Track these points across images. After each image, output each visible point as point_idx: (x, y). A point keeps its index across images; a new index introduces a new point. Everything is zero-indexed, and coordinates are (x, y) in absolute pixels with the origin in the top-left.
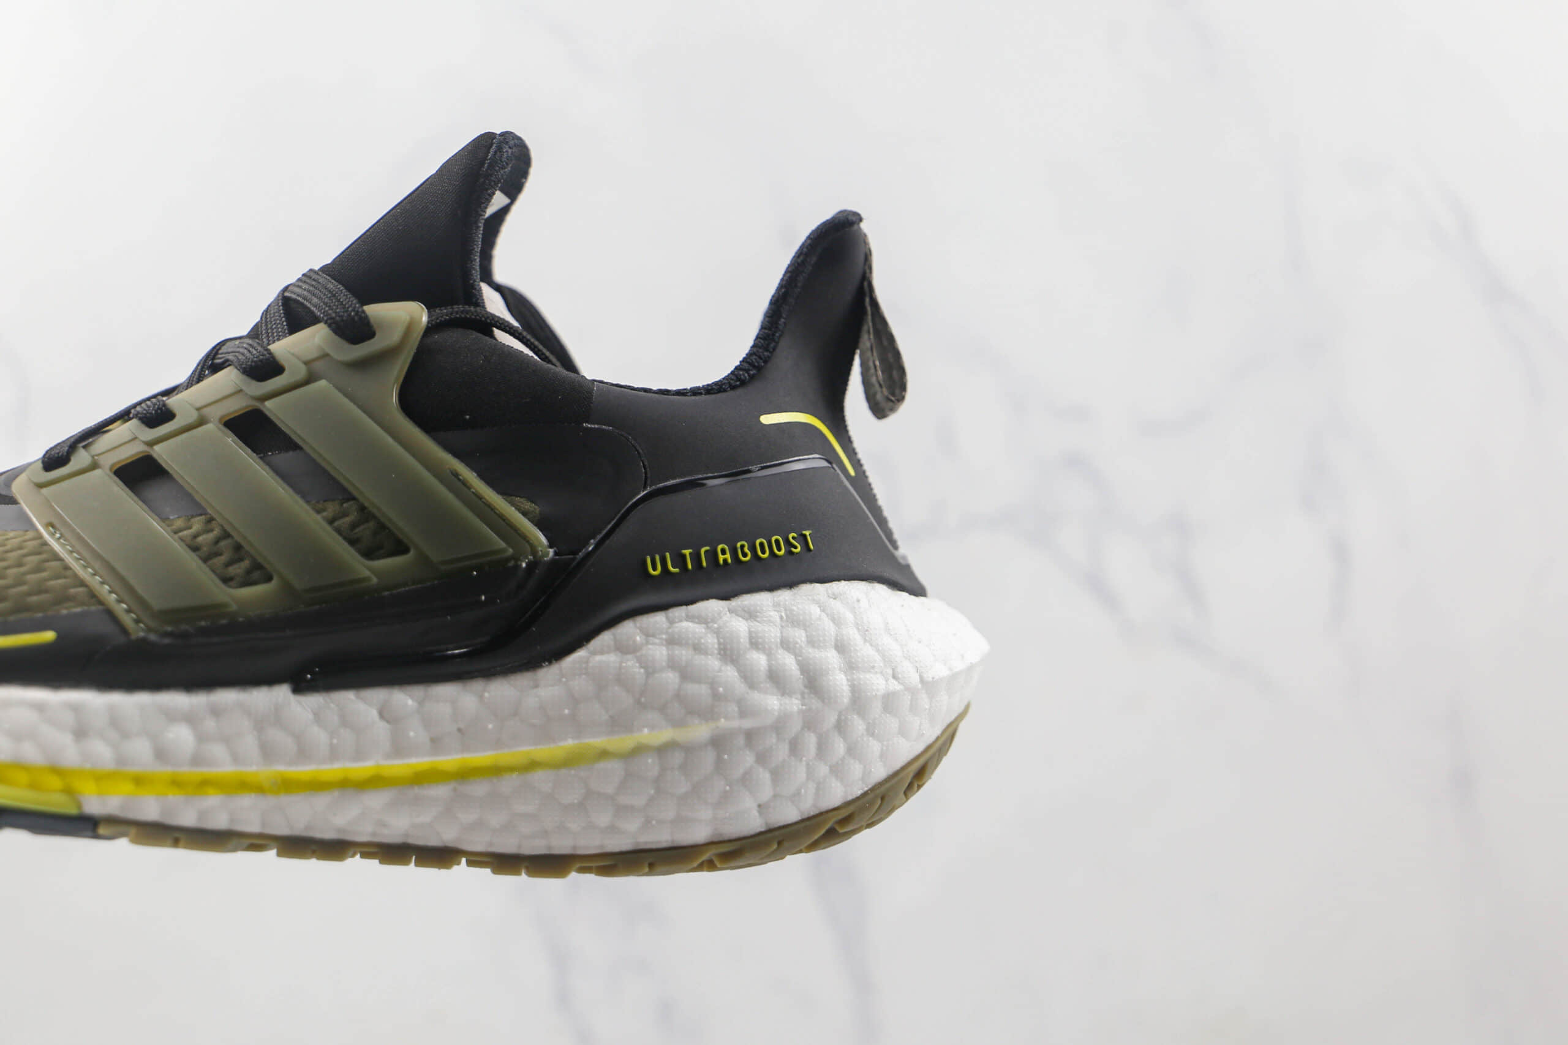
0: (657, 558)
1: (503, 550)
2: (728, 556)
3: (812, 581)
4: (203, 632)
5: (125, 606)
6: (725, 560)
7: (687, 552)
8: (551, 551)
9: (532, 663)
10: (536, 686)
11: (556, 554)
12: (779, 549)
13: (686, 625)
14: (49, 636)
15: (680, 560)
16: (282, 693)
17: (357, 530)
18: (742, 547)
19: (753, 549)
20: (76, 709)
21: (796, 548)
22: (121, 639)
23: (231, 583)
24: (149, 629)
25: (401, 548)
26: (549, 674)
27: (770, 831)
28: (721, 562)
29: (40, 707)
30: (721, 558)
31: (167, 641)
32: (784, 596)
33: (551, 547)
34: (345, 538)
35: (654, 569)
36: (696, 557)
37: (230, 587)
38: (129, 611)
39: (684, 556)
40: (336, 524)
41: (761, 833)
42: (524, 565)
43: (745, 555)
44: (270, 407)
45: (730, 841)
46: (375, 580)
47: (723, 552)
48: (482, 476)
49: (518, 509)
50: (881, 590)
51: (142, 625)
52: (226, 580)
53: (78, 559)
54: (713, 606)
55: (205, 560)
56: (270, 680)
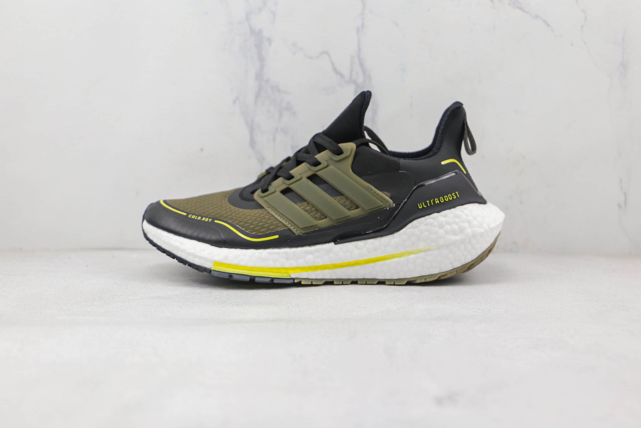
0: (421, 204)
1: (382, 206)
2: (438, 201)
3: (459, 205)
4: (312, 232)
5: (293, 227)
6: (437, 203)
7: (428, 202)
8: (394, 205)
9: (392, 233)
10: (394, 238)
11: (395, 205)
12: (450, 198)
13: (430, 220)
14: (277, 236)
15: (426, 204)
16: (332, 244)
17: (346, 203)
18: (441, 199)
19: (444, 199)
20: (286, 253)
21: (454, 197)
22: (294, 236)
23: (317, 219)
24: (300, 233)
25: (357, 207)
26: (397, 235)
27: (454, 269)
28: (436, 203)
29: (278, 254)
30: (436, 202)
31: (304, 235)
32: (453, 210)
33: (394, 203)
34: (343, 206)
35: (420, 207)
36: (430, 203)
37: (317, 220)
38: (294, 229)
39: (427, 203)
40: (340, 202)
41: (451, 270)
42: (388, 209)
43: (442, 201)
44: (319, 173)
45: (444, 272)
46: (352, 216)
47: (437, 200)
48: (375, 187)
49: (385, 195)
50: (476, 205)
51: (298, 232)
52: (315, 218)
53: (278, 216)
54: (435, 215)
55: (309, 214)
56: (328, 242)
